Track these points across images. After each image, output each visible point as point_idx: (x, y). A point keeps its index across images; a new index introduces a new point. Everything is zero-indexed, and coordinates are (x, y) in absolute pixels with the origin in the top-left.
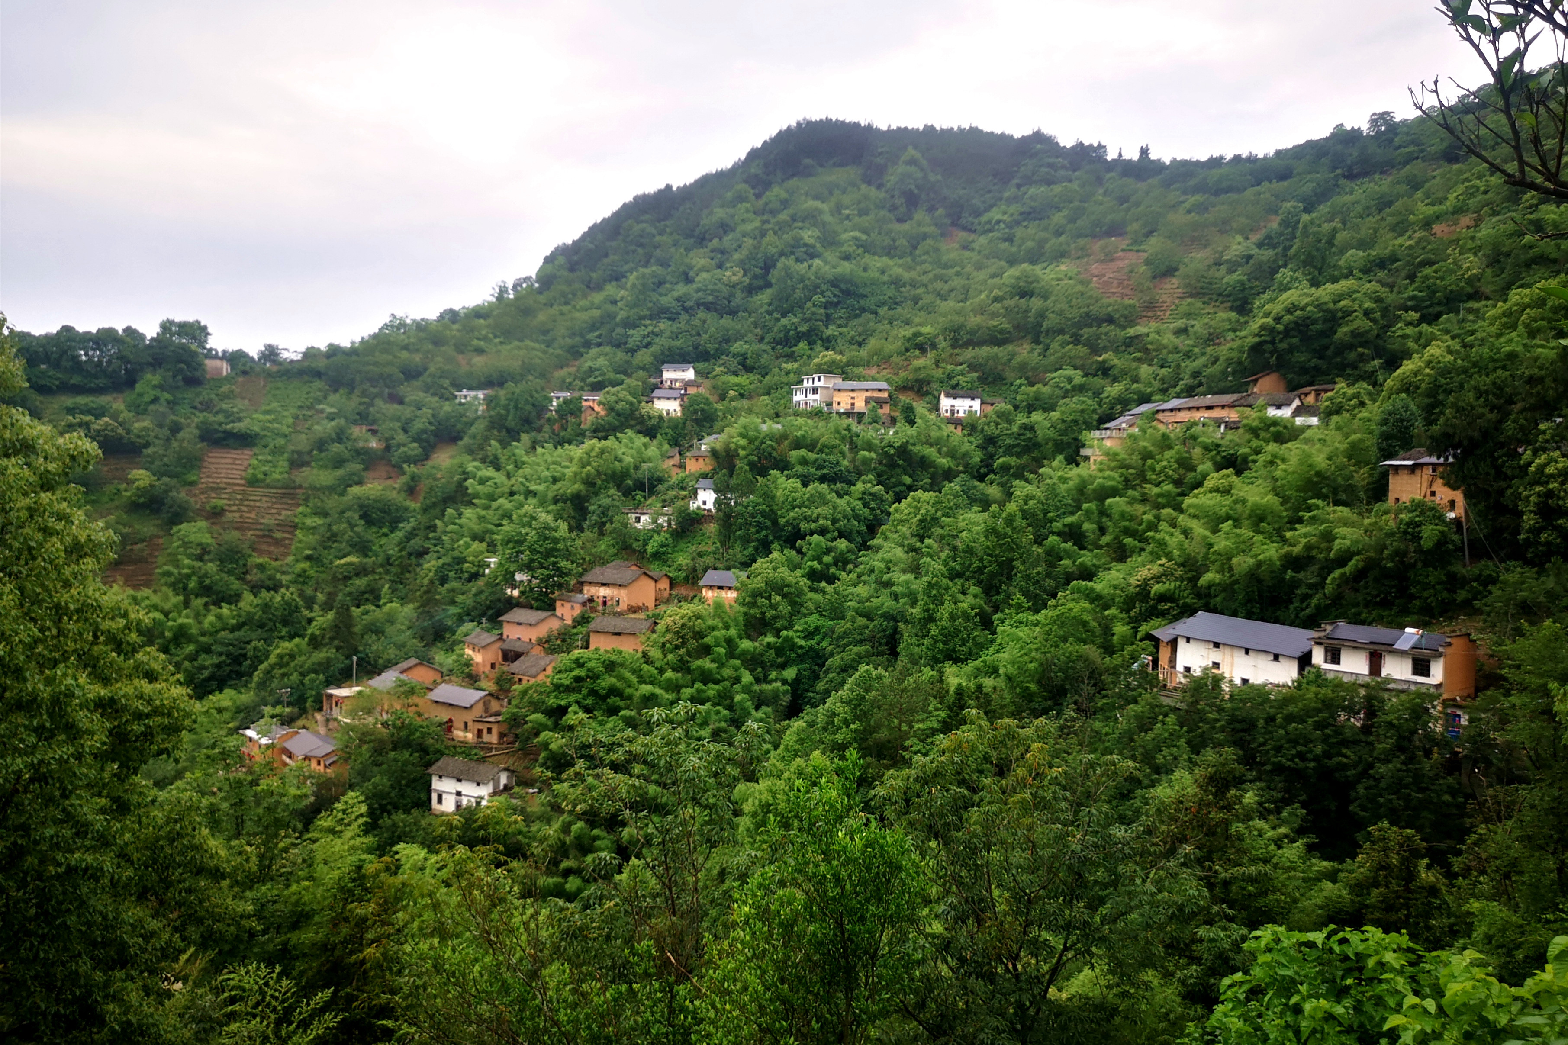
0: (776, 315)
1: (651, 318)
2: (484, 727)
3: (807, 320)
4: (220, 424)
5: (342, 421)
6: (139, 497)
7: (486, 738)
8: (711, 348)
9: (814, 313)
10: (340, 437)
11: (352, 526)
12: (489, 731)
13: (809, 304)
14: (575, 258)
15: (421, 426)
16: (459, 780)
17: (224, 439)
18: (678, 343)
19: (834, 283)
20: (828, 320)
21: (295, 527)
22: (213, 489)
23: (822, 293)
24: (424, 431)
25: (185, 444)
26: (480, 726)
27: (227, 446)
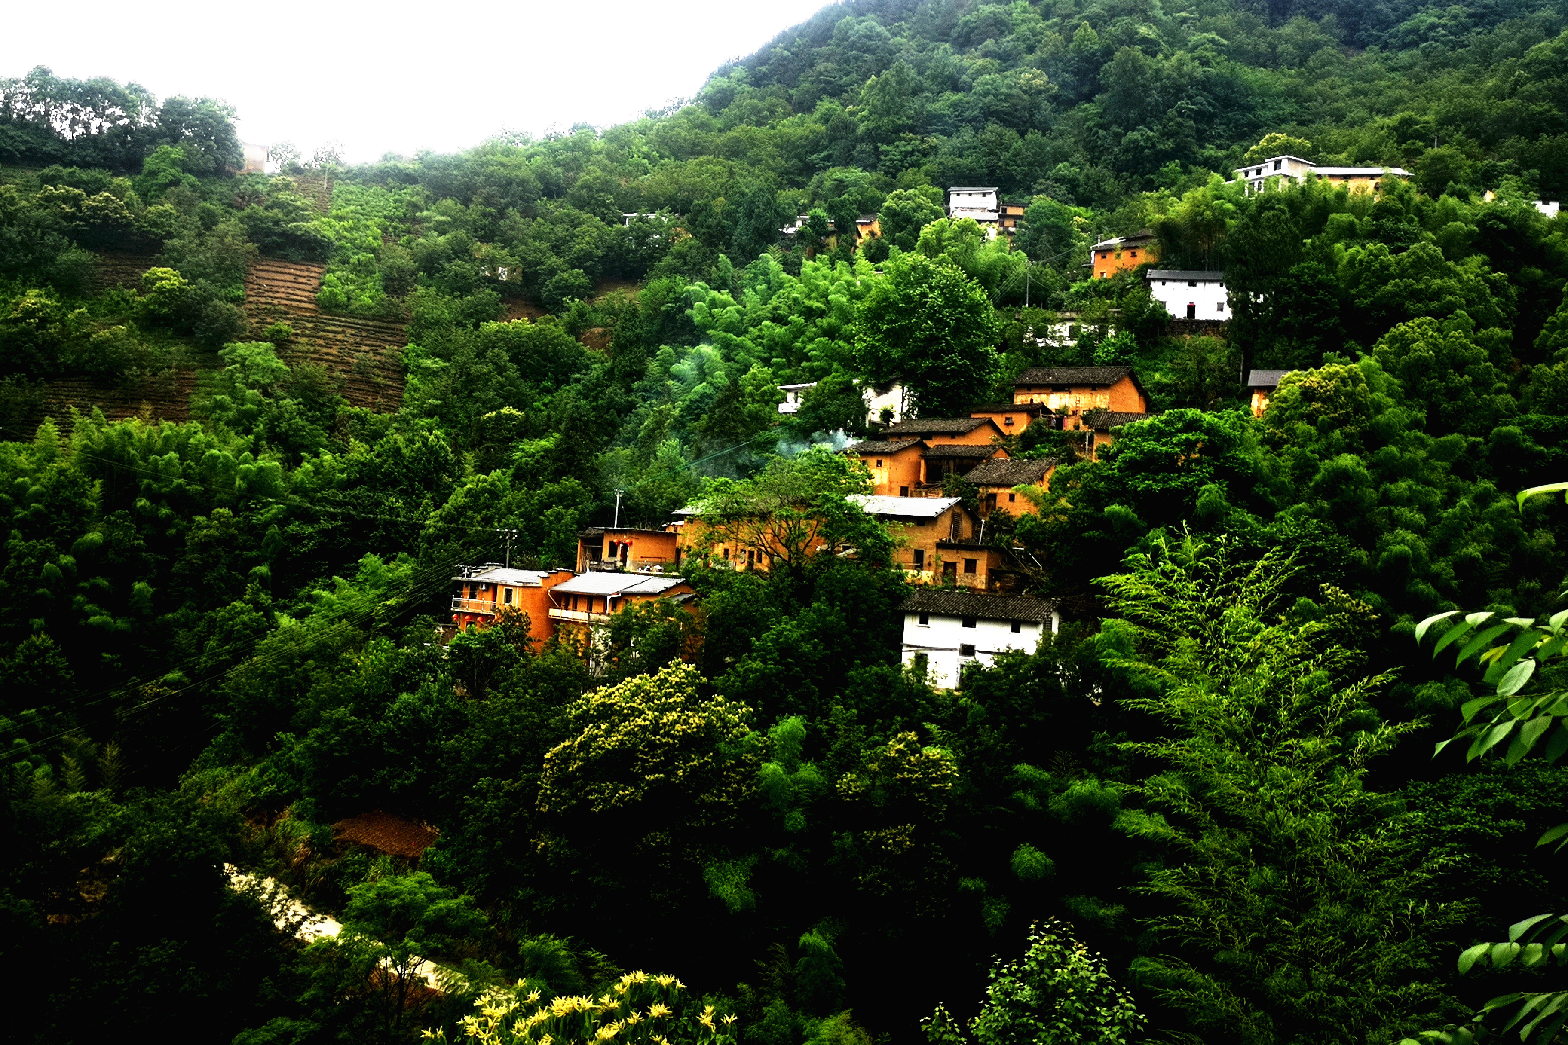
0: (1115, 129)
1: (912, 129)
2: (959, 559)
3: (1168, 135)
4: (277, 223)
5: (462, 233)
6: (162, 304)
7: (962, 578)
8: (1018, 171)
9: (1180, 125)
10: (460, 251)
11: (501, 370)
12: (970, 567)
13: (1172, 112)
14: (764, 69)
15: (584, 246)
16: (969, 623)
17: (280, 246)
18: (964, 162)
19: (1206, 85)
20: (1202, 139)
21: (406, 369)
22: (269, 312)
23: (1190, 97)
24: (589, 255)
25: (228, 240)
26: (949, 557)
27: (285, 258)
